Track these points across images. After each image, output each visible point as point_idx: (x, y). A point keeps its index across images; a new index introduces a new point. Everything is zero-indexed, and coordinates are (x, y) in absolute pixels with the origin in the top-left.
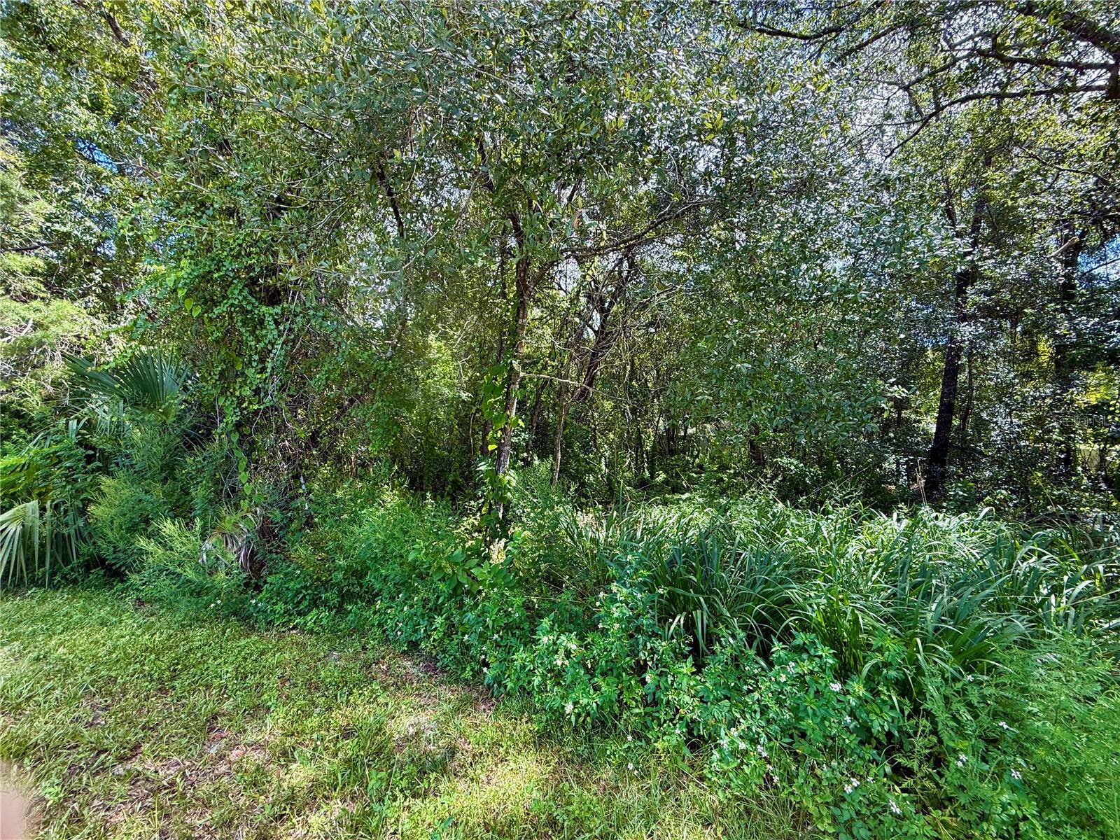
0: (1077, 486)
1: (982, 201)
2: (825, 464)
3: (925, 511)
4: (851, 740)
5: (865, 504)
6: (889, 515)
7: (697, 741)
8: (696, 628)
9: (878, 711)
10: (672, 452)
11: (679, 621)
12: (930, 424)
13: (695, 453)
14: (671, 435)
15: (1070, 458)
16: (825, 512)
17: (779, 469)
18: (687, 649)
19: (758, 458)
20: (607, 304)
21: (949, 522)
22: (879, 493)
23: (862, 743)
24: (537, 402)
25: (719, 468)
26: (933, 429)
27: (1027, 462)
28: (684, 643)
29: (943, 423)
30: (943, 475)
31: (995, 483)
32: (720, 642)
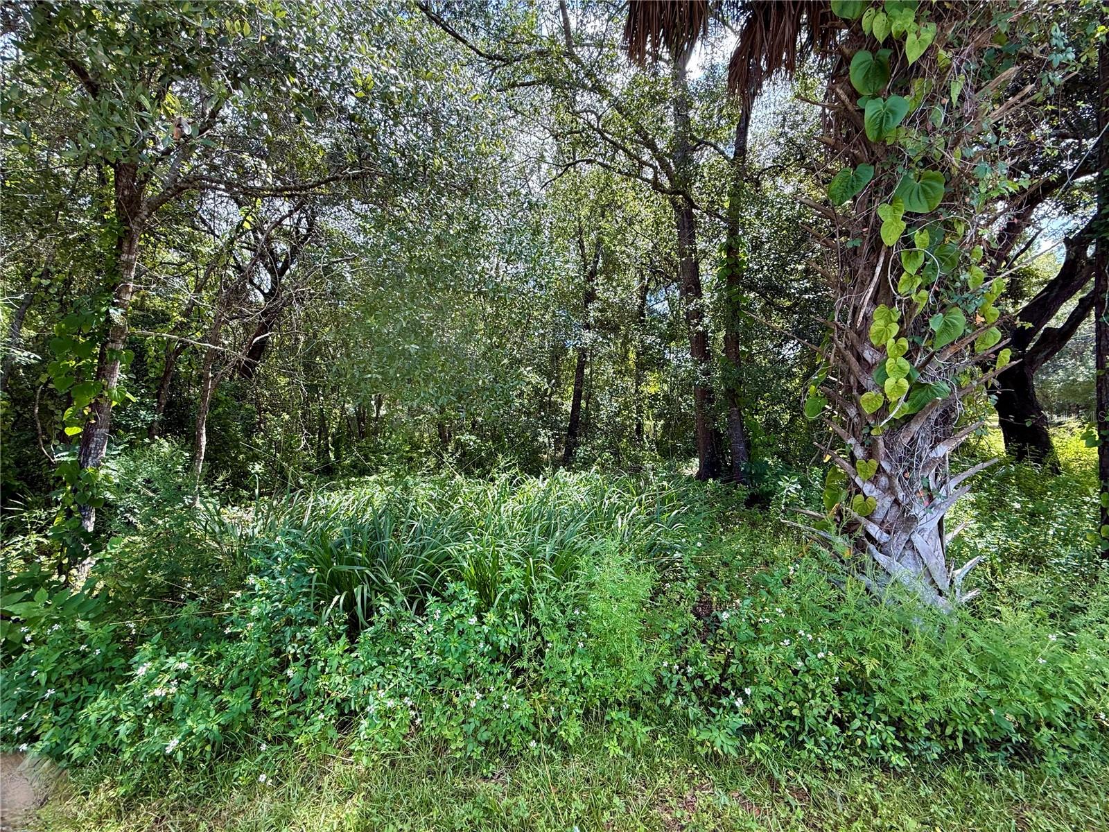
0: (642, 448)
1: (600, 241)
2: (496, 438)
3: (562, 471)
4: (483, 663)
5: (521, 470)
6: (537, 477)
7: (346, 719)
8: (356, 604)
9: (504, 631)
10: (363, 435)
11: (338, 601)
12: (568, 406)
13: (387, 434)
14: (361, 417)
15: (639, 429)
16: (492, 480)
17: (460, 445)
18: (342, 628)
19: (444, 437)
20: (280, 265)
21: (573, 479)
22: (535, 460)
23: (492, 662)
24: (167, 373)
25: (411, 448)
26: (570, 410)
27: (619, 432)
28: (338, 623)
29: (576, 406)
30: (575, 443)
31: (603, 448)
32: (378, 612)
